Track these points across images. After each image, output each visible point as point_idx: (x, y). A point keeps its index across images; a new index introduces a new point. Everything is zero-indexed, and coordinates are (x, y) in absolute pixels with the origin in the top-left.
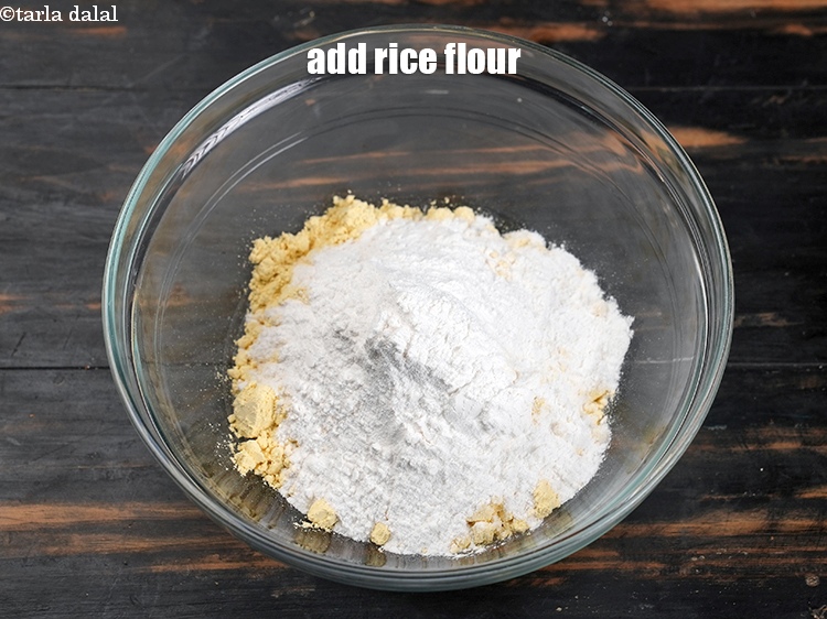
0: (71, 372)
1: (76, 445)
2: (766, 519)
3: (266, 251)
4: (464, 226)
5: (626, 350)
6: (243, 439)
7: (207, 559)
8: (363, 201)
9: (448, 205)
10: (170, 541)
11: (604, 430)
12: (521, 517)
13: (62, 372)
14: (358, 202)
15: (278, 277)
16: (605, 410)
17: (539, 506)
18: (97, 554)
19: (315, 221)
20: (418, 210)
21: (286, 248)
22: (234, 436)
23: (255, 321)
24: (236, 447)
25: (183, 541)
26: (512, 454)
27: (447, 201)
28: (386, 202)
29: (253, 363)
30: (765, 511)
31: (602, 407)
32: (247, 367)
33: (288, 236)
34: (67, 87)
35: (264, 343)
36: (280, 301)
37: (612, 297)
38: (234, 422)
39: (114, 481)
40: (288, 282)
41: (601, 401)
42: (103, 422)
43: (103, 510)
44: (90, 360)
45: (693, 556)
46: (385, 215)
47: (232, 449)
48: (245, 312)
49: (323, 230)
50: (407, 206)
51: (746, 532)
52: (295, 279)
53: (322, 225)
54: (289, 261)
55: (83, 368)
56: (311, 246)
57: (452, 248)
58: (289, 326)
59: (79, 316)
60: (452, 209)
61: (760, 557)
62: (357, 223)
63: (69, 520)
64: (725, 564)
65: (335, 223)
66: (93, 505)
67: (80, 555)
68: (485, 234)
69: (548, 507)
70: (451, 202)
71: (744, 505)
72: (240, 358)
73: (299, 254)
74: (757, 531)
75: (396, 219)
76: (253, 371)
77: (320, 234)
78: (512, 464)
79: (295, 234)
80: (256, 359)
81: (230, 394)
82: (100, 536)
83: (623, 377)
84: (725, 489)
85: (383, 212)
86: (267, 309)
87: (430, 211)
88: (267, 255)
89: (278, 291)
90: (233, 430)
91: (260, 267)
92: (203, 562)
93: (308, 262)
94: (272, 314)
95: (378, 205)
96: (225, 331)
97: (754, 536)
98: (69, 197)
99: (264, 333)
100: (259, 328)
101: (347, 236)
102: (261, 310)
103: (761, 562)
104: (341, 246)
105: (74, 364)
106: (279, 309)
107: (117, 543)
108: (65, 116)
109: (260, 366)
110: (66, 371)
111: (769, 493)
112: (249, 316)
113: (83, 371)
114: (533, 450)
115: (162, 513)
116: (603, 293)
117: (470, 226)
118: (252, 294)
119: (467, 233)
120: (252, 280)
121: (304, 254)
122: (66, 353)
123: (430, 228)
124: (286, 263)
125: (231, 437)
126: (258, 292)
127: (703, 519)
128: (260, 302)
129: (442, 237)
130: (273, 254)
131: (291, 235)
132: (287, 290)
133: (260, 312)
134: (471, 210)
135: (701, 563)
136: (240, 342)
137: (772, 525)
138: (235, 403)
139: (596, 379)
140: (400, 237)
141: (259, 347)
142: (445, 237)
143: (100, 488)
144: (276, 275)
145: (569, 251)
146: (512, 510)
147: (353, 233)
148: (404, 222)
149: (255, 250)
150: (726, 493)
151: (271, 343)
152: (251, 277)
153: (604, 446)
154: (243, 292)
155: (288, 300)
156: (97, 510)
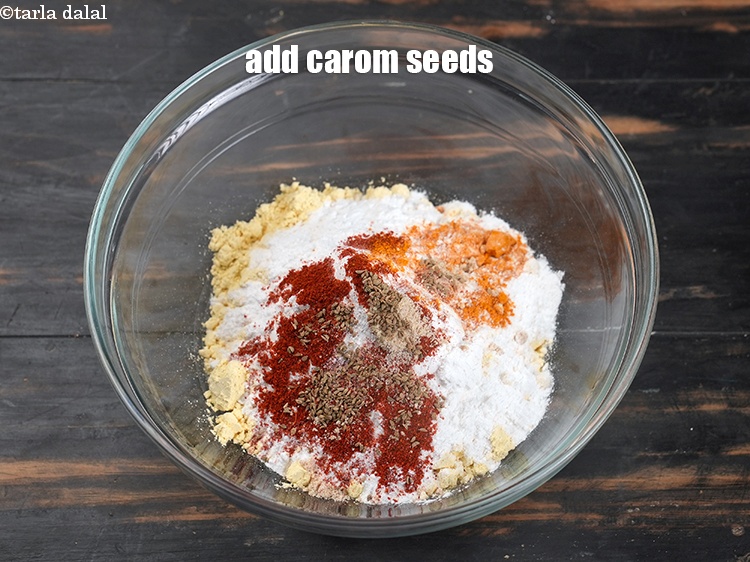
0: (62, 340)
1: (66, 407)
2: (696, 474)
3: (222, 238)
4: (402, 201)
5: (559, 302)
6: (220, 413)
7: (186, 511)
8: (307, 186)
9: (384, 184)
10: (151, 495)
11: (547, 377)
12: (481, 461)
13: (54, 340)
14: (302, 187)
15: (237, 262)
16: (545, 358)
17: (496, 450)
18: (85, 506)
19: (265, 207)
20: (358, 190)
21: (242, 235)
22: (211, 410)
23: (219, 304)
24: (214, 421)
25: (164, 494)
26: (468, 404)
27: (383, 180)
28: (328, 185)
29: (221, 342)
30: (695, 467)
31: (542, 355)
32: (216, 346)
33: (243, 224)
34: (57, 80)
35: (230, 324)
36: (241, 283)
37: (542, 255)
38: (210, 397)
39: (100, 439)
40: (246, 266)
41: (541, 350)
42: (90, 386)
43: (91, 466)
44: (79, 329)
45: (629, 508)
46: (329, 197)
47: (211, 422)
48: (208, 296)
49: (273, 216)
50: (347, 188)
51: (677, 486)
52: (253, 263)
53: (272, 211)
54: (246, 247)
55: (72, 336)
56: (264, 230)
57: (394, 222)
58: (251, 306)
59: (69, 288)
60: (389, 187)
61: (690, 509)
62: (305, 206)
63: (59, 476)
64: (658, 515)
65: (284, 209)
66: (82, 462)
67: (69, 508)
68: (421, 207)
69: (504, 450)
70: (387, 180)
71: (676, 462)
72: (209, 339)
73: (253, 240)
74: (687, 486)
75: (338, 201)
76: (222, 349)
77: (271, 219)
78: (469, 414)
79: (248, 222)
80: (224, 338)
81: (204, 372)
82: (88, 490)
83: (559, 327)
84: (658, 447)
85: (327, 195)
86: (229, 292)
87: (368, 190)
88: (224, 243)
89: (238, 275)
90: (209, 405)
91: (219, 254)
92: (182, 514)
93: (263, 246)
94: (235, 296)
95: (321, 188)
96: (193, 315)
97: (685, 490)
98: (60, 180)
99: (229, 314)
100: (224, 310)
101: (296, 219)
102: (224, 293)
103: (691, 514)
104: (292, 229)
105: (64, 333)
106: (240, 291)
107: (103, 496)
108: (56, 106)
109: (228, 345)
110: (57, 339)
111: (698, 451)
112: (213, 300)
113: (73, 339)
114: (486, 399)
115: (145, 469)
116: (533, 252)
117: (406, 202)
118: (214, 279)
119: (405, 208)
120: (213, 267)
121: (259, 239)
122: (57, 322)
123: (371, 206)
124: (242, 248)
125: (209, 411)
126: (219, 278)
127: (638, 474)
128: (222, 286)
129: (383, 213)
130: (231, 242)
131: (245, 223)
132: (246, 273)
133: (223, 296)
134: (406, 187)
135: (636, 515)
136: (208, 324)
137: (700, 480)
138: (209, 380)
139: (535, 330)
140: (345, 216)
141: (226, 327)
142: (386, 213)
143: (87, 445)
144: (234, 260)
145: (499, 216)
146: (473, 455)
147: (302, 216)
148: (346, 202)
149: (213, 238)
150: (659, 451)
151: (237, 322)
152: (212, 263)
153: (549, 391)
154: (206, 278)
155: (248, 282)
156: (85, 466)
